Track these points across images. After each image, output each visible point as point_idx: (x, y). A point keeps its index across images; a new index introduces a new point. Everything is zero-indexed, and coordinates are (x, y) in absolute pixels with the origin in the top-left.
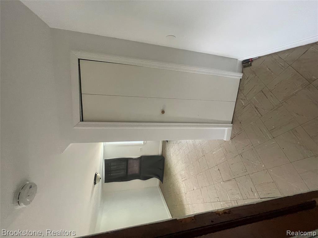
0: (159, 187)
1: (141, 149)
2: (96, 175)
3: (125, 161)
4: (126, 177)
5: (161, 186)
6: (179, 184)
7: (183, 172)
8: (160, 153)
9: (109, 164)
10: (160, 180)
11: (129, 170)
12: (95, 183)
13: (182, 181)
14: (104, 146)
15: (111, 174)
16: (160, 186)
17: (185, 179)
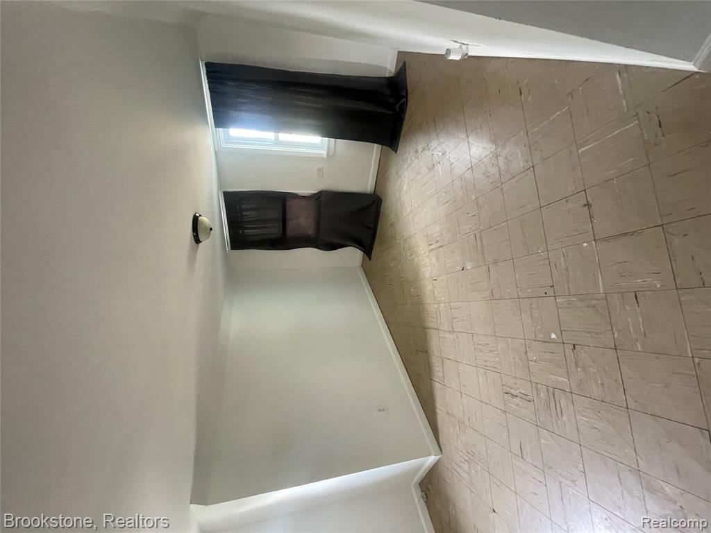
0: (361, 268)
1: (319, 170)
2: (195, 220)
3: (280, 201)
4: (282, 241)
5: (364, 266)
6: (416, 259)
7: (437, 228)
8: (369, 186)
9: (236, 203)
10: (364, 252)
11: (291, 225)
12: (197, 240)
13: (429, 252)
14: (216, 152)
15: (246, 231)
16: (362, 266)
17: (439, 244)
